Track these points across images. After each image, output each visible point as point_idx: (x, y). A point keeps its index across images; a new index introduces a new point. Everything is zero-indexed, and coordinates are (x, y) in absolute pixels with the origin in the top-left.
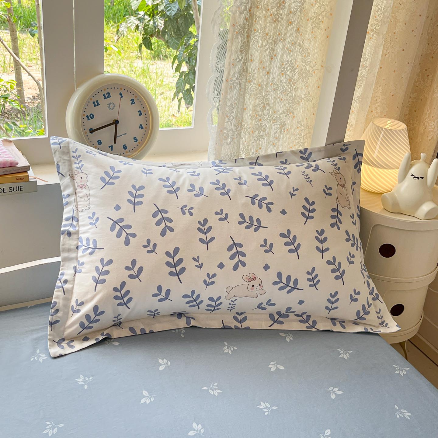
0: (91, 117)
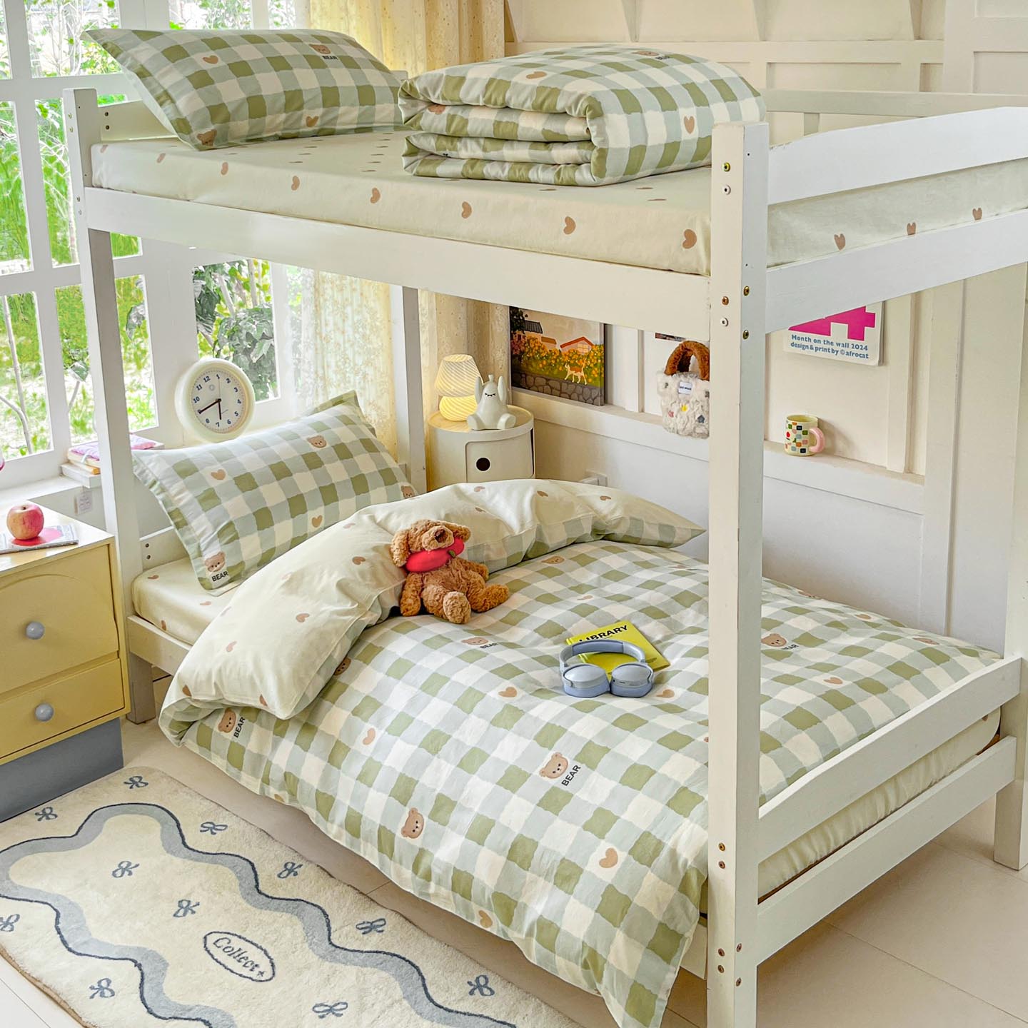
0: (197, 400)
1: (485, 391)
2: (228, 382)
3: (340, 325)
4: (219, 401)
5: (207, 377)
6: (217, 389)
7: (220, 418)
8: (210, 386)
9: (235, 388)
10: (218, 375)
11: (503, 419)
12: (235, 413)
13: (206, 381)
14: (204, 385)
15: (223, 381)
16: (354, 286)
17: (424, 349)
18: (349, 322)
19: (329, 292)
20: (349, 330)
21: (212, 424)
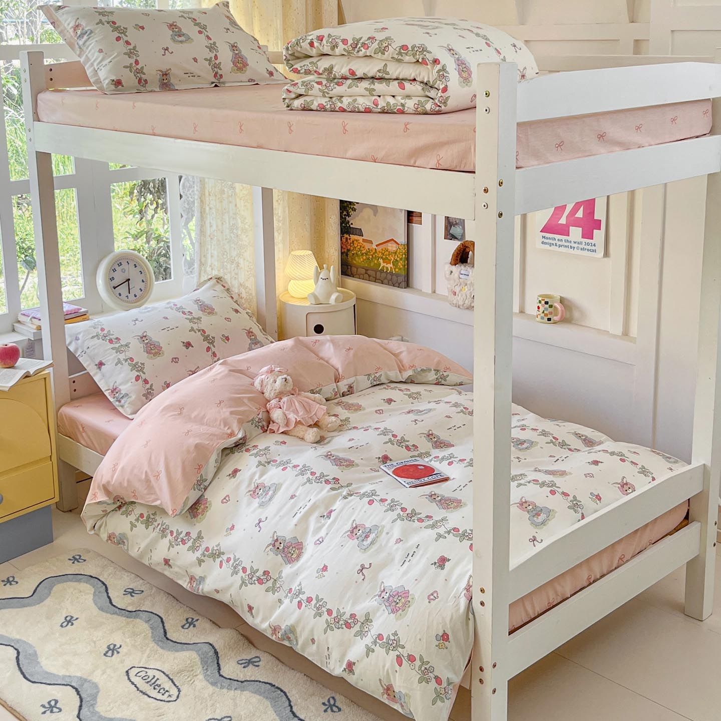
0: (112, 279)
1: (321, 276)
2: (135, 267)
4: (129, 280)
5: (120, 263)
6: (127, 272)
7: (129, 293)
8: (122, 270)
9: (140, 271)
10: (127, 262)
11: (334, 297)
12: (140, 289)
13: (119, 266)
14: (118, 268)
15: (131, 265)
21: (123, 296)
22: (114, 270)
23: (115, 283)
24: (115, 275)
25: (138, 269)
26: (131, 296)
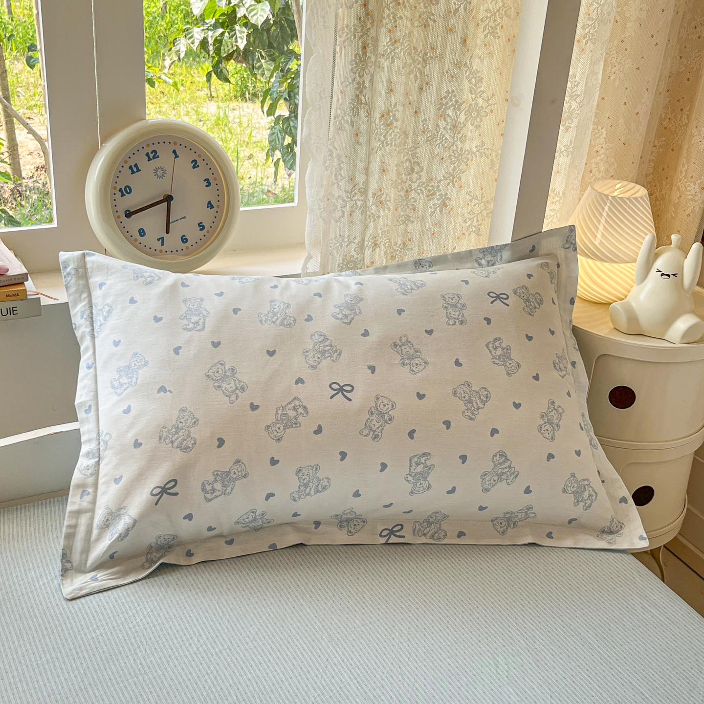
0: (126, 191)
1: (659, 264)
2: (194, 167)
3: (414, 97)
4: (168, 199)
5: (155, 152)
6: (168, 176)
7: (168, 232)
8: (156, 170)
9: (207, 180)
10: (174, 152)
11: (683, 324)
12: (200, 225)
13: (149, 160)
14: (143, 163)
15: (184, 161)
16: (452, 21)
17: (561, 161)
18: (431, 95)
19: (404, 26)
20: (429, 110)
21: (151, 239)
22: (135, 169)
23: (132, 201)
24: (133, 181)
25: (201, 173)
26: (173, 240)
